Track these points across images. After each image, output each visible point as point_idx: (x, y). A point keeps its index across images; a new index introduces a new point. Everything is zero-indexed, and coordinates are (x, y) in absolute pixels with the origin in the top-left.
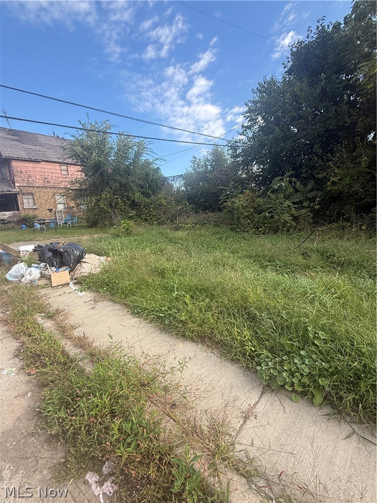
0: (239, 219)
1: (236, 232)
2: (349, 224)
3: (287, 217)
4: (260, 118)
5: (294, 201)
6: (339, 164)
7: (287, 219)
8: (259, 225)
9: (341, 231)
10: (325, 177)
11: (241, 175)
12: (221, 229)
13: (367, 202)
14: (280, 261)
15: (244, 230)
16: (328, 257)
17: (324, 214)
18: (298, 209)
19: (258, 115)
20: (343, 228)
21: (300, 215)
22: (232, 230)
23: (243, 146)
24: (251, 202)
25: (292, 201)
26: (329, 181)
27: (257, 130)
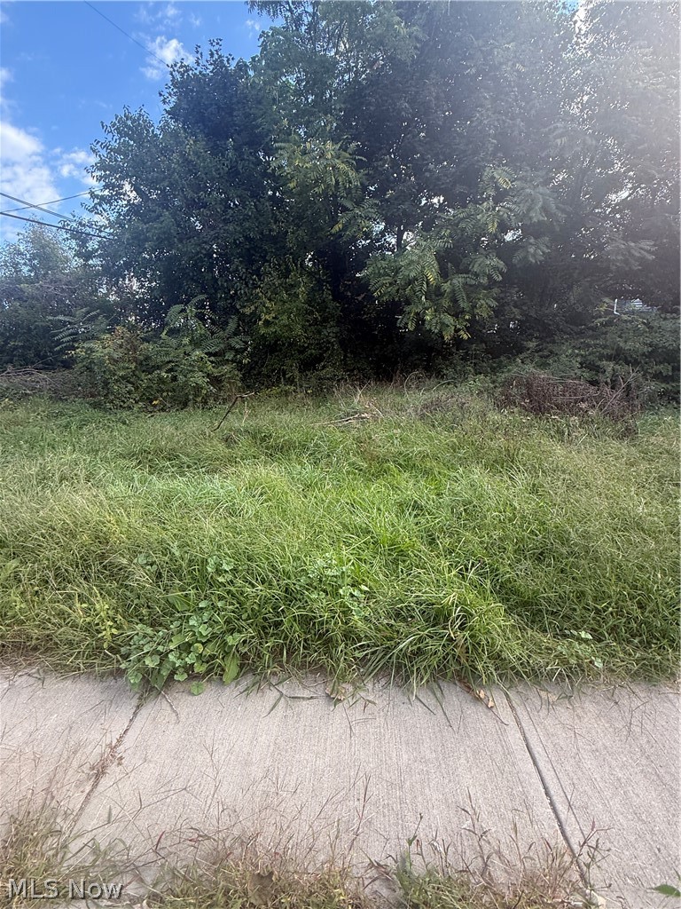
0: (106, 383)
1: (105, 410)
2: (292, 388)
3: (199, 378)
4: (127, 187)
5: (210, 350)
6: (269, 293)
7: (200, 382)
8: (152, 395)
9: (284, 399)
10: (253, 313)
11: (107, 295)
12: (67, 407)
13: (311, 354)
14: (188, 456)
15: (121, 406)
16: (263, 440)
17: (259, 373)
18: (216, 364)
19: (122, 178)
20: (287, 393)
21: (223, 375)
22: (96, 406)
23: (100, 237)
24: (129, 350)
25: (206, 351)
26: (260, 320)
27: (125, 209)
